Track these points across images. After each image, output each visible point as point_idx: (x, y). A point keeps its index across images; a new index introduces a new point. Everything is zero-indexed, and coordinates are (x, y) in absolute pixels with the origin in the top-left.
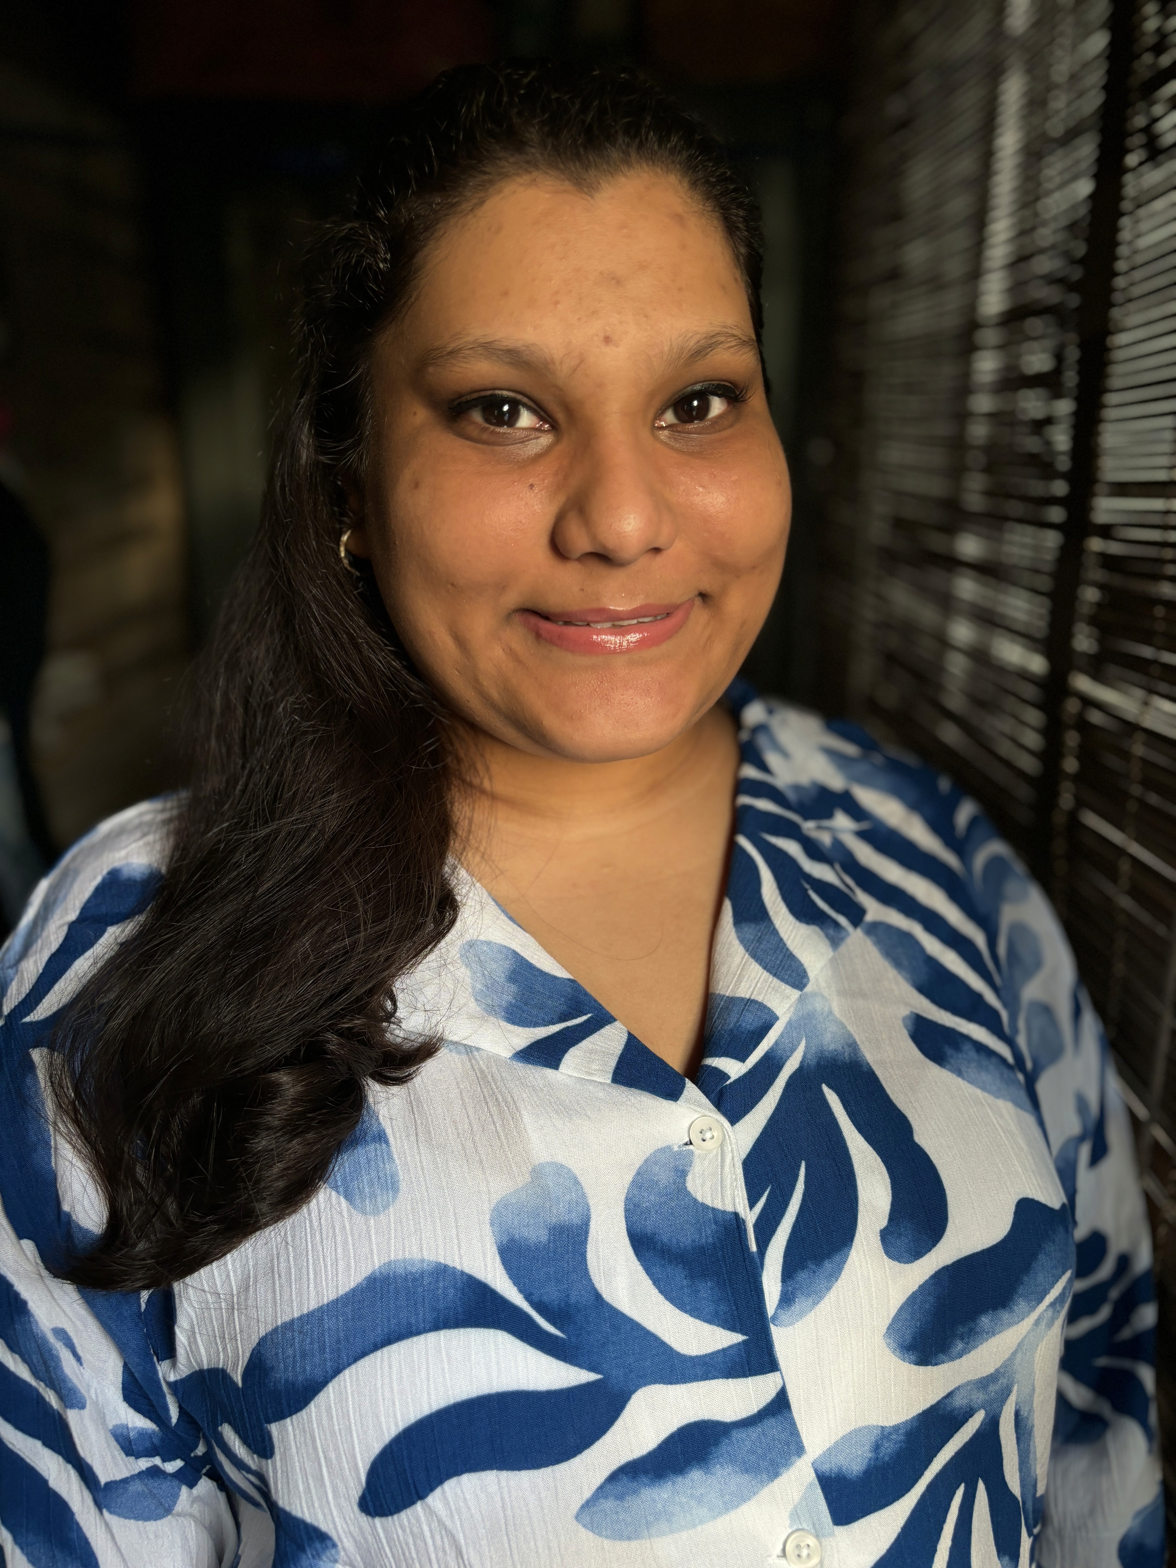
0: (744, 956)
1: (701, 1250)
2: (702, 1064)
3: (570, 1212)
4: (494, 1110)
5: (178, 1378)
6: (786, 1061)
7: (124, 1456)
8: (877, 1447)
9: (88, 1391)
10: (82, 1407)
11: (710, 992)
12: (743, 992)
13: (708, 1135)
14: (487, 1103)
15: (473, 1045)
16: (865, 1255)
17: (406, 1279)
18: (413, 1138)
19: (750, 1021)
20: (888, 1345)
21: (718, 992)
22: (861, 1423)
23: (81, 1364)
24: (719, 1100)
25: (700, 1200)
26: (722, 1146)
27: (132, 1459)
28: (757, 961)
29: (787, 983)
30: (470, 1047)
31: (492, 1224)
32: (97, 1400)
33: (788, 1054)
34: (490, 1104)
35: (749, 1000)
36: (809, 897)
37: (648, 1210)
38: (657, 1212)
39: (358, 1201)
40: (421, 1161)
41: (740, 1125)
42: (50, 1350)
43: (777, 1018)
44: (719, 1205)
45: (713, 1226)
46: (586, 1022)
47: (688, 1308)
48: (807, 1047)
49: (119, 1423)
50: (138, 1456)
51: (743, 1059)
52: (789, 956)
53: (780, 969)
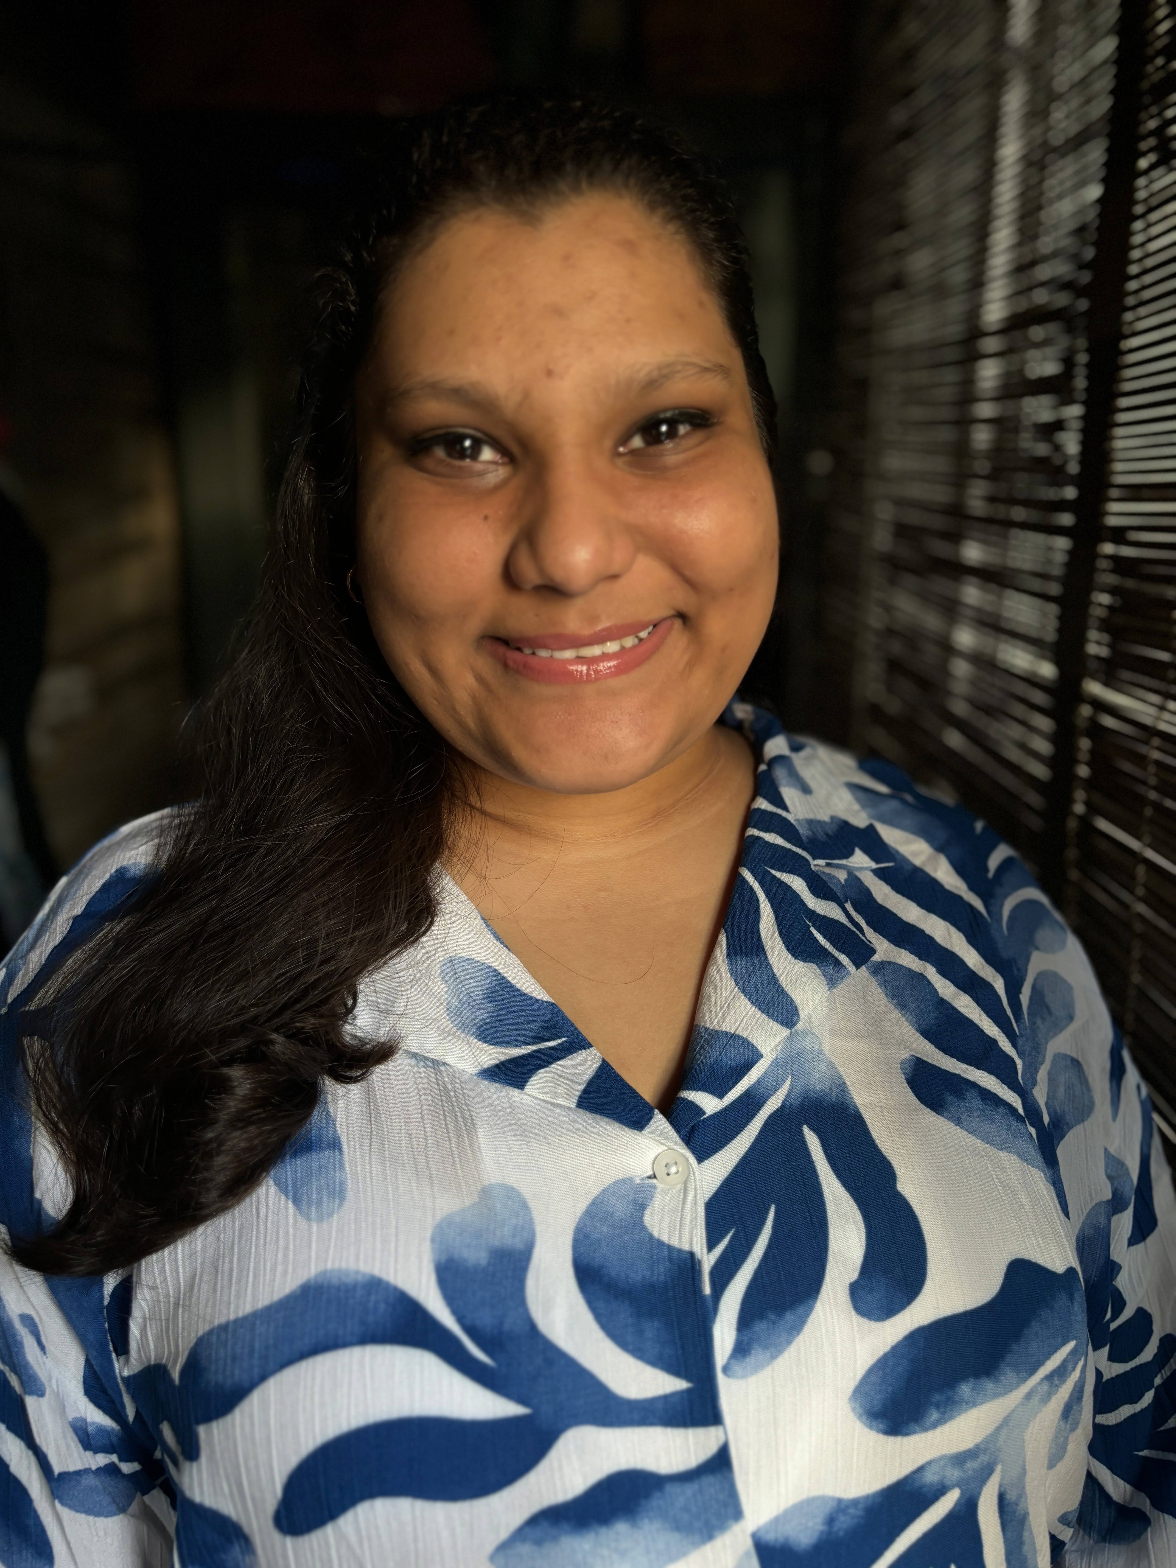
0: (734, 989)
1: (651, 1288)
2: (678, 1096)
3: (514, 1236)
4: (451, 1126)
5: (132, 1373)
6: (767, 1099)
7: (81, 1448)
8: (831, 1520)
9: (50, 1380)
10: (41, 1394)
11: (695, 1023)
12: (729, 1026)
13: (673, 1170)
14: (445, 1119)
15: (439, 1059)
16: (831, 1309)
17: (338, 1289)
18: (366, 1148)
19: (732, 1057)
20: (854, 1409)
21: (703, 1024)
22: (815, 1493)
23: (45, 1353)
24: (690, 1135)
25: (656, 1234)
26: (686, 1183)
27: (89, 1454)
28: (746, 995)
29: (776, 1020)
30: (437, 1061)
31: (433, 1241)
32: (58, 1391)
33: (771, 1092)
34: (448, 1120)
35: (733, 1034)
36: (811, 933)
37: (599, 1241)
38: (608, 1244)
39: (304, 1207)
40: (371, 1172)
41: (707, 1163)
42: (14, 1335)
43: (761, 1056)
44: (675, 1243)
45: (667, 1264)
46: (559, 1045)
47: (631, 1347)
48: (792, 1086)
49: (79, 1416)
50: (96, 1451)
51: (721, 1096)
52: (780, 992)
53: (770, 1005)
